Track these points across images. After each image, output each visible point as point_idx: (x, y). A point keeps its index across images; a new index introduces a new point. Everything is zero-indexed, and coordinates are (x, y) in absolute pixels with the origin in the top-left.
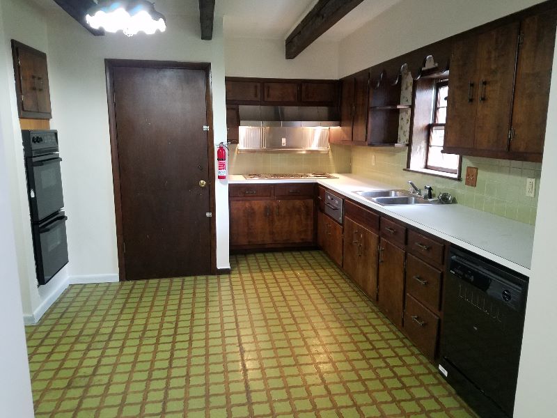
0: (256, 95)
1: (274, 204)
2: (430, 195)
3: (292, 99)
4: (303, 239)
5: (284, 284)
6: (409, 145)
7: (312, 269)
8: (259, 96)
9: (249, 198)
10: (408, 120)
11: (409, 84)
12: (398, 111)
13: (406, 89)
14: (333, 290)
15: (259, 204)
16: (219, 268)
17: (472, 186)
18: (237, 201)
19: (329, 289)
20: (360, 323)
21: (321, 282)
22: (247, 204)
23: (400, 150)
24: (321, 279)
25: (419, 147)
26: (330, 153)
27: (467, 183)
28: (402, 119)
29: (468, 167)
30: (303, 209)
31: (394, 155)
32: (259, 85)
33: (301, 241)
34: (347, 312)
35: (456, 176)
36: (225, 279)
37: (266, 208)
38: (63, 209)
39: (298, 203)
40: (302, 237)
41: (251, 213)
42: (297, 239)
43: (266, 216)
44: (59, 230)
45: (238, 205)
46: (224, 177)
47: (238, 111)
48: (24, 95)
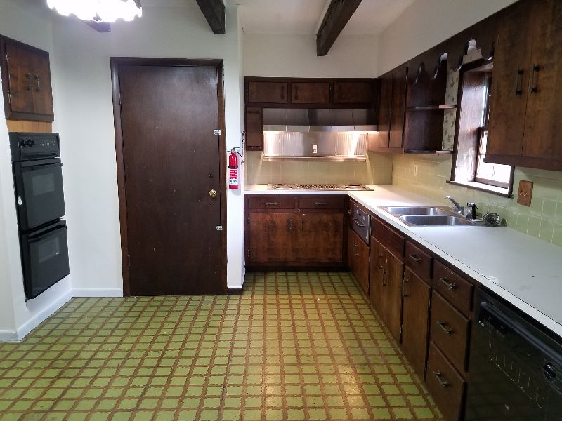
0: (282, 97)
1: (298, 218)
2: (474, 215)
3: (323, 101)
4: (330, 258)
5: (298, 312)
6: (454, 152)
7: (337, 294)
8: (286, 97)
9: (269, 210)
10: (453, 123)
11: (455, 80)
12: (441, 113)
13: (452, 85)
14: (354, 323)
15: (281, 217)
16: (229, 287)
17: (526, 205)
18: (257, 212)
19: (350, 321)
20: (377, 369)
21: (342, 312)
22: (268, 217)
23: (443, 159)
24: (343, 308)
25: (466, 155)
26: (367, 160)
27: (520, 202)
28: (447, 121)
29: (521, 181)
30: (330, 224)
31: (437, 164)
32: (285, 85)
33: (327, 261)
34: (364, 354)
35: (506, 192)
36: (234, 302)
37: (288, 222)
38: (64, 218)
39: (325, 217)
40: (330, 256)
41: (271, 227)
42: (323, 258)
43: (288, 230)
44: (57, 239)
45: (258, 217)
46: (235, 187)
47: (262, 115)
48: (13, 94)
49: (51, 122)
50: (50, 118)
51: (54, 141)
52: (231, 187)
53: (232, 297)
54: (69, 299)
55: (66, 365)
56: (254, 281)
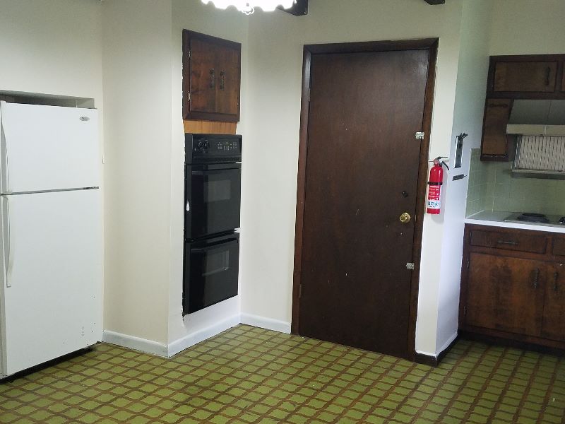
0: (547, 83)
8: (553, 83)
9: (502, 251)
15: (521, 265)
16: (418, 352)
18: (482, 253)
22: (499, 262)
32: (553, 65)
37: (533, 273)
38: (238, 230)
41: (504, 279)
43: (531, 287)
44: (228, 252)
45: (482, 260)
46: (436, 212)
47: (510, 110)
48: (192, 93)
49: (236, 123)
50: (236, 118)
51: (235, 144)
52: (430, 211)
53: (420, 366)
54: (235, 324)
55: (197, 392)
56: (466, 353)
